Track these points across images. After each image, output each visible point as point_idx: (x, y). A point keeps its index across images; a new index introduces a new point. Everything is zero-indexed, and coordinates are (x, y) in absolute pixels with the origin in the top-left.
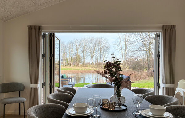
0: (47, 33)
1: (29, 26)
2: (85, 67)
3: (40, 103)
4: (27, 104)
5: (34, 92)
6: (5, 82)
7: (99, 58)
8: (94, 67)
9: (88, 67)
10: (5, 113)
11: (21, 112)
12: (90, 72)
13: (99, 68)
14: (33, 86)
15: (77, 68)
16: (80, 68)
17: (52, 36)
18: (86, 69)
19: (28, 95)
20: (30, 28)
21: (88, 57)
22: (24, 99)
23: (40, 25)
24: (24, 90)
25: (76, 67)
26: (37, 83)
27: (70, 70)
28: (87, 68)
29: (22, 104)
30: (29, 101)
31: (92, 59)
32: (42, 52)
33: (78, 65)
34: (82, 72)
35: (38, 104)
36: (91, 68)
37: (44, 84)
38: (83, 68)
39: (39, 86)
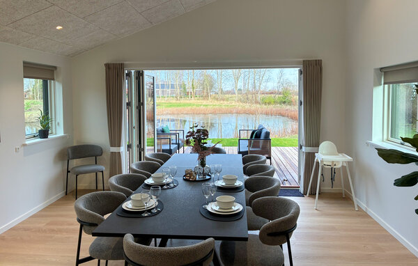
0: (133, 71)
1: (106, 65)
2: (222, 102)
3: (125, 171)
4: (106, 174)
5: (116, 158)
6: (75, 144)
7: (251, 81)
8: (240, 100)
9: (227, 100)
10: (78, 188)
11: (98, 185)
12: (231, 113)
13: (251, 102)
14: (114, 149)
15: (205, 102)
16: (211, 104)
17: (140, 75)
18: (224, 105)
19: (108, 162)
20: (108, 66)
21: (227, 79)
22: (103, 168)
23: (122, 62)
24: (101, 155)
25: (202, 101)
26: (119, 146)
27: (190, 107)
28: (225, 102)
29: (100, 175)
30: (108, 170)
31: (236, 83)
32: (125, 100)
33: (206, 97)
34: (214, 113)
35: (121, 173)
36: (233, 104)
37: (129, 147)
38: (216, 103)
39: (123, 149)
